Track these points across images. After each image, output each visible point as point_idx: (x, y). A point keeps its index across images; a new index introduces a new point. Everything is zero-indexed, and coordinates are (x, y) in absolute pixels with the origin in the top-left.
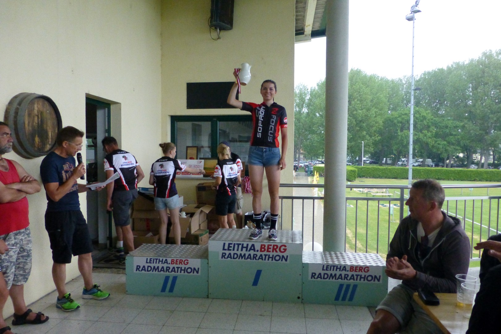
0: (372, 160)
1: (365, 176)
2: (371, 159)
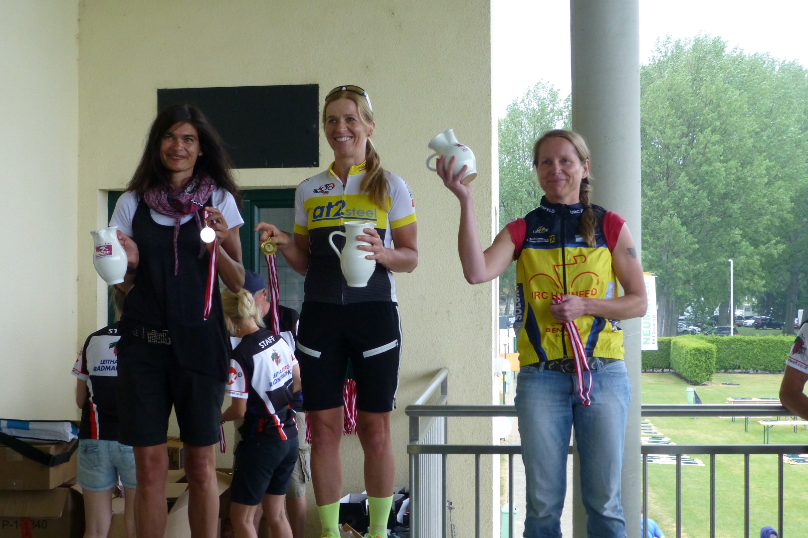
0: (764, 317)
1: (739, 368)
2: (760, 313)
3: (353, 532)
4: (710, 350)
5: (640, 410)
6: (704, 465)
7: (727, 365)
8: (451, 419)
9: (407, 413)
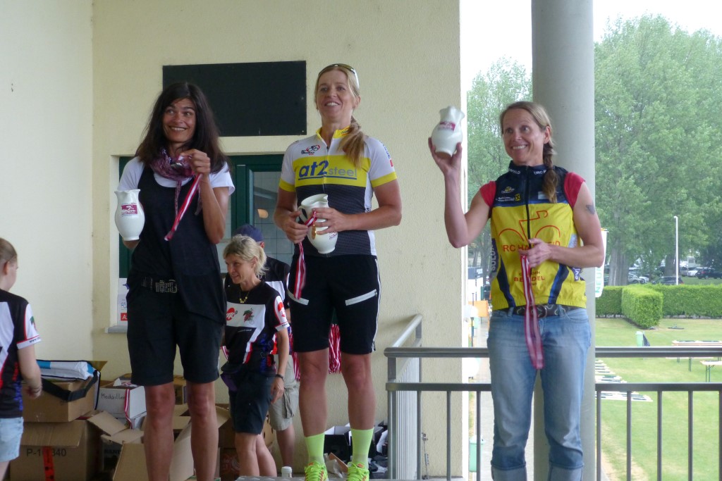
0: (706, 268)
1: (683, 313)
2: (703, 264)
3: (338, 461)
4: (658, 297)
5: (594, 352)
6: (652, 401)
7: (673, 311)
8: (425, 360)
9: (386, 355)
